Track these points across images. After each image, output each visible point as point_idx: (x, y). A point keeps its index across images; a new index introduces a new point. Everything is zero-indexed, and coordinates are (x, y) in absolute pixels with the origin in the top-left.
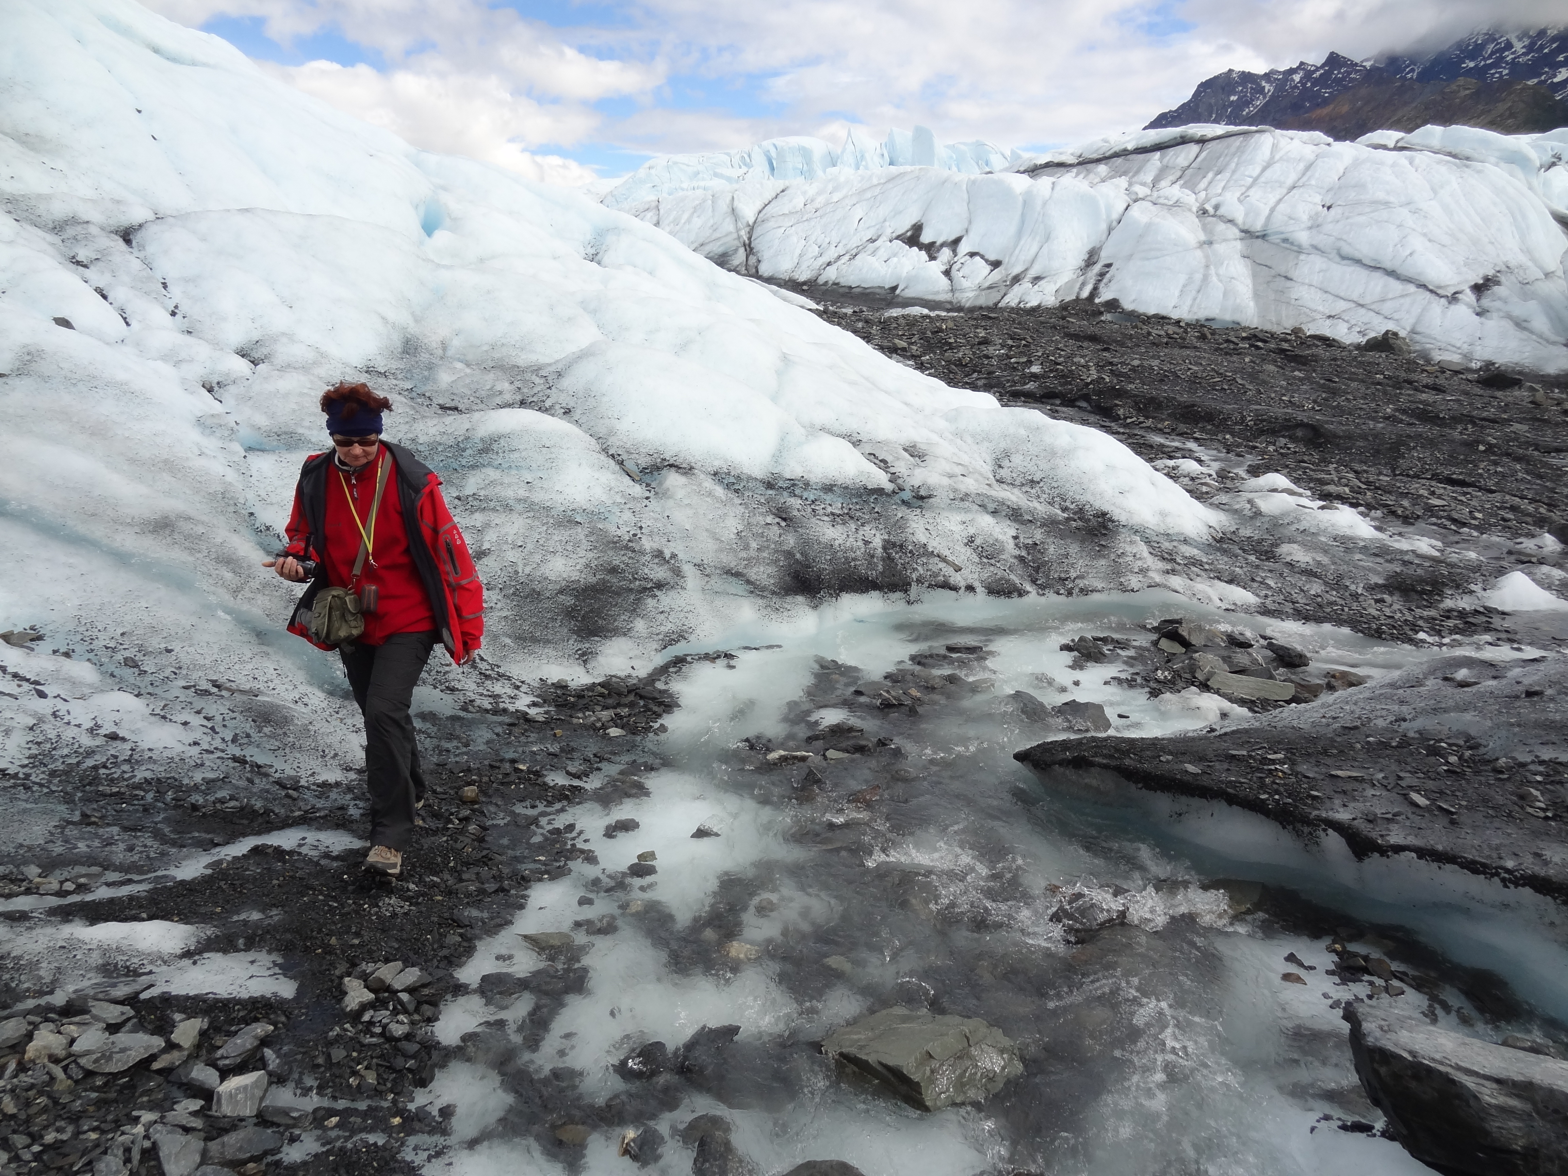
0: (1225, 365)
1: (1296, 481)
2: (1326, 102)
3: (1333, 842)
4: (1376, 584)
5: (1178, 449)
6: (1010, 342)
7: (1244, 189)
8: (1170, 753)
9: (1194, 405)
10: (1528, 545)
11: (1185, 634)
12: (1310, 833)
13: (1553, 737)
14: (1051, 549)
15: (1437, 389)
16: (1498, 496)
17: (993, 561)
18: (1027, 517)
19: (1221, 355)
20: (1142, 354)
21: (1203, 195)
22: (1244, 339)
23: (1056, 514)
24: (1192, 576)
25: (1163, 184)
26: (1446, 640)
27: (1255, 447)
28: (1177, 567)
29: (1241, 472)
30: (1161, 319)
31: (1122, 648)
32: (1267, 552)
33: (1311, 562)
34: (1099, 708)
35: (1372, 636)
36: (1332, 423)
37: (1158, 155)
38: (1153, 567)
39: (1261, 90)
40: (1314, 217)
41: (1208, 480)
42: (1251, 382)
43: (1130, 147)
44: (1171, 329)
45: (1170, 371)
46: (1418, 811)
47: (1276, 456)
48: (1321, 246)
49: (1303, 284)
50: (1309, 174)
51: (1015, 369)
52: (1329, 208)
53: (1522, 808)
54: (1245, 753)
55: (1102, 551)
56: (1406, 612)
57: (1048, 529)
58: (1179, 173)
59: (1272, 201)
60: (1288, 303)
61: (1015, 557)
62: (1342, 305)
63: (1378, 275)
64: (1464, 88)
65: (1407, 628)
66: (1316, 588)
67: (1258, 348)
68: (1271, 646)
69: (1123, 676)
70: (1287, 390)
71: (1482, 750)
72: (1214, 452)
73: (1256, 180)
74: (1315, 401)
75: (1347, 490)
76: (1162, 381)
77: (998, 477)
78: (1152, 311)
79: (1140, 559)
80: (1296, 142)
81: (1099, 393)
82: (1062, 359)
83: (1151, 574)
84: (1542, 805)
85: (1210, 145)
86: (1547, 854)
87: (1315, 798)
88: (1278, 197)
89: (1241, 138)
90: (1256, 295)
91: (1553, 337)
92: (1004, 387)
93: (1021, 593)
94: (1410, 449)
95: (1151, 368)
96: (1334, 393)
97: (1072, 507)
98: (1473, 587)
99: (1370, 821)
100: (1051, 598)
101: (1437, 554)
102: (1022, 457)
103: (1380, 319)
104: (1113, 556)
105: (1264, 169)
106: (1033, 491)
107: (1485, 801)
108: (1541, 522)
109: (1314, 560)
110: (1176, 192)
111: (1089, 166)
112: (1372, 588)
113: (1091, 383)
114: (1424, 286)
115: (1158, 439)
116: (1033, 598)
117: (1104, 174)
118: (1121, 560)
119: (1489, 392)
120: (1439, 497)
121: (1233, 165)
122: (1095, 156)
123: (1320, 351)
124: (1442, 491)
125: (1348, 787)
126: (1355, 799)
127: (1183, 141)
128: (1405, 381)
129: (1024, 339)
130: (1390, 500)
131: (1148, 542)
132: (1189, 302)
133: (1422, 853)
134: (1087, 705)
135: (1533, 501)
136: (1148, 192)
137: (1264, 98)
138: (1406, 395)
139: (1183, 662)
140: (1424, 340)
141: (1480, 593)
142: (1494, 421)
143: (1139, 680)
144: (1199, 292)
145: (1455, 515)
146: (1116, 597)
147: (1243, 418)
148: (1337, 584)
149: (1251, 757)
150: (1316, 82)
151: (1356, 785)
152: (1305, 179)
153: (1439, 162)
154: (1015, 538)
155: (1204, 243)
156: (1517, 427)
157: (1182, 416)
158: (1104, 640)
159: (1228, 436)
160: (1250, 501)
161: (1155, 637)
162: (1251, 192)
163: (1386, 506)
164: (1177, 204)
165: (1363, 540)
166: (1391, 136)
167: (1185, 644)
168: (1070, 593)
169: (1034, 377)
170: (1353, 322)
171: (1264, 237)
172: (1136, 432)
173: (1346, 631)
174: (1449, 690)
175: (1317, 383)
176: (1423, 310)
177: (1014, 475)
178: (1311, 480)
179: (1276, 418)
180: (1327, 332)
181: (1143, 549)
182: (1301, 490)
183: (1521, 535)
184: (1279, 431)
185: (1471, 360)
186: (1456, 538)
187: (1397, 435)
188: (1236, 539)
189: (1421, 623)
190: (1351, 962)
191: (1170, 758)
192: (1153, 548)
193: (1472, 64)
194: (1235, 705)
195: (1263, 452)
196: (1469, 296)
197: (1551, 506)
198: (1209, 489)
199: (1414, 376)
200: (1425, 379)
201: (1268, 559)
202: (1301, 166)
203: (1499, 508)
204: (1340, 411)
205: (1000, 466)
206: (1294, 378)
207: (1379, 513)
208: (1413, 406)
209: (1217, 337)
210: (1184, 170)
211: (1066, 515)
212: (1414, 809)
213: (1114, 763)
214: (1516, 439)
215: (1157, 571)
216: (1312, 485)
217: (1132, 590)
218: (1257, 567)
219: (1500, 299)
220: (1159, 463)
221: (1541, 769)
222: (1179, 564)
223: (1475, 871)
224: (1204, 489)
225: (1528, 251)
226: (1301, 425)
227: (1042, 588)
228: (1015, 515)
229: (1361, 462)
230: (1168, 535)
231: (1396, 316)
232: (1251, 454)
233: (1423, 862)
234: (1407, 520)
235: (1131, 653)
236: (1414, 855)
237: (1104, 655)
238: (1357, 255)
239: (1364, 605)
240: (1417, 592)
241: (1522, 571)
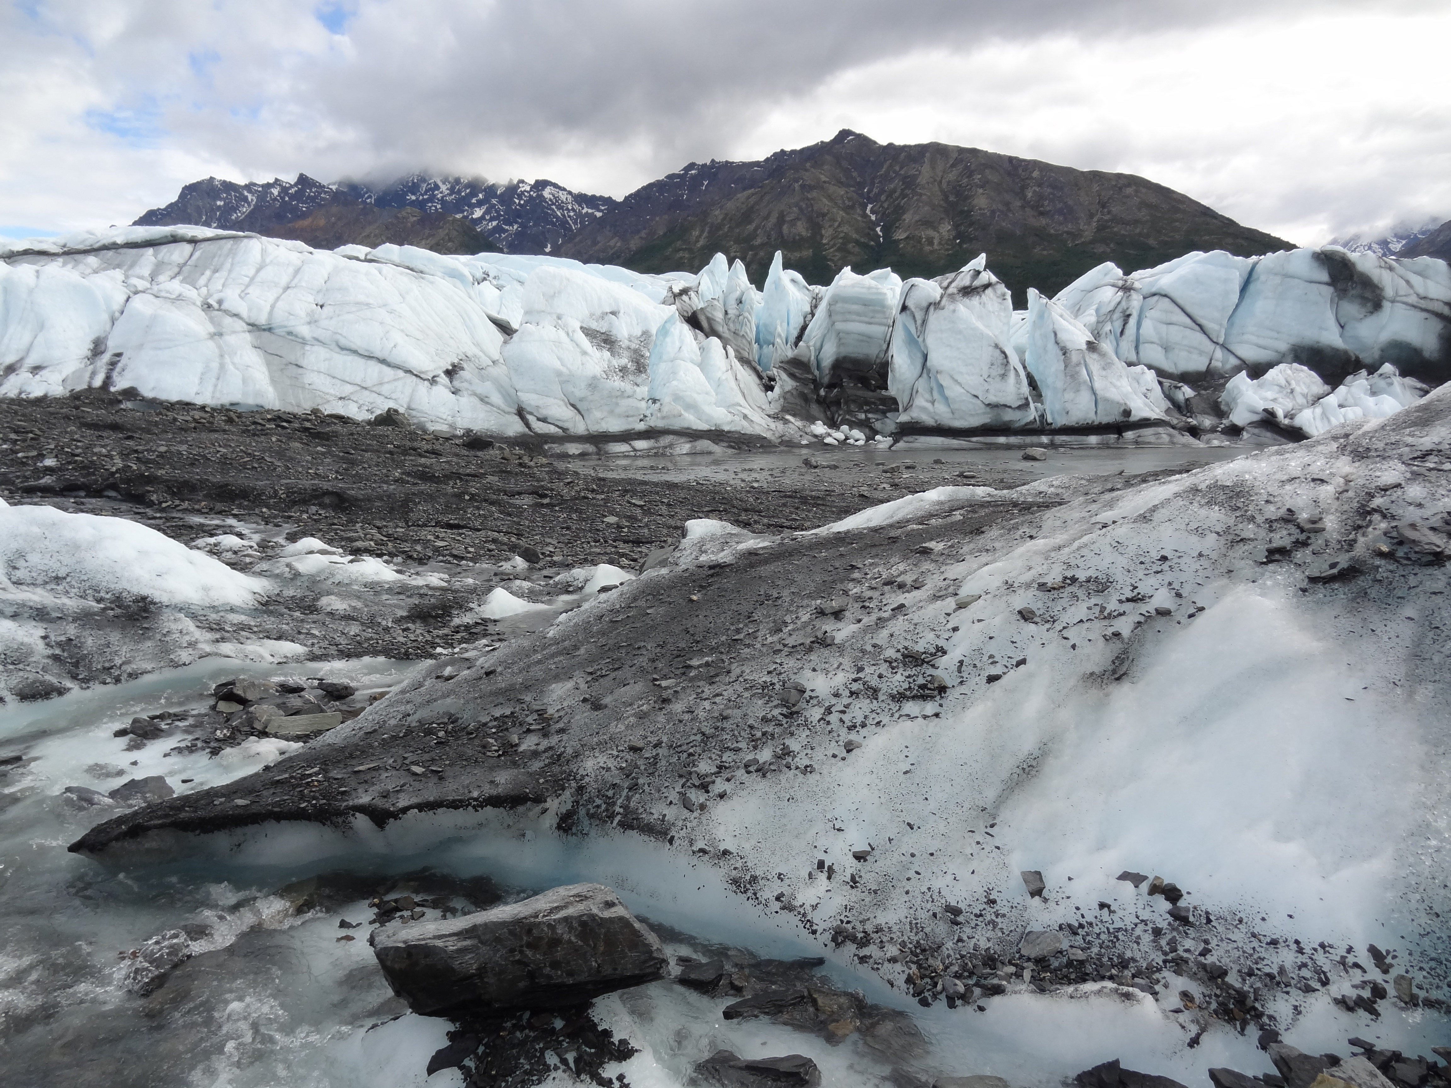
0: (254, 446)
1: (330, 542)
2: (304, 215)
3: (361, 822)
4: (402, 617)
5: (218, 527)
6: (13, 436)
7: (243, 288)
8: (223, 795)
9: (227, 485)
10: (506, 566)
11: (240, 693)
12: (344, 822)
13: (501, 700)
14: (90, 641)
15: (436, 453)
16: (483, 533)
17: (21, 666)
18: (55, 615)
19: (248, 436)
20: (169, 440)
21: (204, 290)
22: (269, 420)
23: (93, 607)
24: (242, 640)
25: (161, 278)
26: (457, 650)
27: (290, 517)
28: (227, 635)
29: (281, 540)
30: (186, 406)
31: (179, 720)
32: (310, 606)
33: (348, 609)
34: (160, 779)
35: (402, 659)
36: (353, 489)
37: (150, 251)
38: (201, 639)
39: (245, 199)
40: (310, 314)
41: (250, 552)
42: (279, 459)
43: (120, 241)
44: (197, 415)
45: (199, 455)
46: (417, 778)
47: (311, 523)
48: (321, 338)
49: (313, 371)
50: (298, 277)
51: (24, 464)
52: (322, 306)
53: (484, 754)
54: (287, 776)
55: (146, 633)
56: (426, 634)
57: (81, 623)
58: (176, 270)
59: (271, 299)
60: (303, 388)
61: (48, 657)
62: (348, 389)
63: (372, 363)
64: (411, 215)
65: (427, 647)
66: (354, 629)
67: (284, 428)
68: (322, 686)
69: (183, 745)
70: (311, 463)
71: (460, 721)
72: (254, 526)
73: (252, 279)
74: (337, 472)
75: (372, 543)
76: (192, 464)
77: (14, 579)
78: (174, 398)
79: (187, 634)
80: (282, 249)
81: (128, 481)
82: (80, 451)
83: (200, 646)
84: (496, 748)
85: (203, 245)
86: (497, 779)
87: (344, 793)
88: (276, 295)
89: (231, 242)
90: (273, 381)
91: (507, 409)
92: (13, 483)
93: (61, 692)
94: (416, 504)
95: (180, 453)
96: (353, 463)
97: (108, 596)
98: (471, 605)
99: (385, 797)
100: (97, 690)
101: (445, 584)
102: (40, 555)
103: (382, 399)
104: (158, 637)
105: (258, 271)
106: (60, 588)
107: (461, 756)
108: (513, 548)
109: (350, 606)
110: (176, 286)
111: (78, 257)
112: (398, 621)
113: (117, 472)
114: (410, 372)
115: (197, 520)
116: (76, 692)
117: (95, 266)
118: (167, 639)
119: (472, 453)
120: (443, 540)
121: (228, 265)
122: (81, 247)
123: (339, 428)
124: (444, 535)
125: (368, 777)
126: (373, 784)
127: (175, 239)
128: (411, 449)
129: (31, 432)
130: (406, 547)
131: (194, 617)
132: (210, 388)
133: (421, 807)
134: (146, 781)
135: (507, 533)
136: (149, 286)
137: (249, 205)
138: (410, 462)
139: (241, 717)
140: (418, 415)
141: (477, 609)
142: (474, 476)
143: (200, 744)
144: (218, 379)
145: (455, 552)
146: (169, 674)
147: (276, 492)
148: (371, 622)
149: (292, 777)
150: (292, 197)
151: (374, 773)
152: (296, 281)
153: (401, 274)
154: (44, 638)
155: (215, 334)
156: (490, 478)
157: (218, 495)
158: (161, 717)
159: (264, 510)
160: (288, 565)
161: (212, 702)
162: (250, 290)
163: (404, 552)
164: (179, 298)
165: (389, 582)
166: (361, 250)
167: (243, 702)
168: (117, 680)
169: (49, 470)
170: (361, 402)
171: (270, 330)
172: (174, 515)
173: (381, 659)
174: (440, 685)
175: (338, 456)
176: (413, 390)
177: (34, 574)
178: (342, 539)
179: (305, 489)
180: (342, 412)
181: (189, 625)
182: (334, 549)
183: (502, 560)
184: (310, 500)
185: (456, 429)
186: (459, 570)
187: (405, 494)
188: (282, 600)
189: (437, 640)
190: (387, 907)
191: (223, 799)
192: (200, 621)
193: (414, 198)
194: (292, 743)
195: (298, 521)
196: (444, 379)
197: (519, 535)
198: (252, 560)
199: (416, 444)
200: (426, 447)
201: (311, 613)
202: (291, 270)
203: (485, 542)
204: (358, 478)
205: (15, 568)
206: (317, 453)
207: (399, 559)
208: (415, 469)
209: (244, 420)
210: (181, 267)
211: (102, 606)
212: (414, 778)
213: (168, 821)
214: (491, 488)
215: (206, 642)
216: (343, 543)
217: (184, 664)
218: (302, 621)
219: (466, 381)
220: (200, 542)
221: (495, 723)
222: (228, 632)
223: (456, 808)
224: (248, 560)
225: (477, 345)
226: (327, 493)
227: (85, 682)
228: (40, 614)
229: (381, 519)
230: (214, 607)
231: (394, 396)
232: (288, 523)
233: (423, 813)
234: (422, 561)
235: (190, 721)
236: (416, 810)
237: (162, 731)
238: (353, 347)
239: (394, 635)
240: (432, 617)
241: (503, 587)
